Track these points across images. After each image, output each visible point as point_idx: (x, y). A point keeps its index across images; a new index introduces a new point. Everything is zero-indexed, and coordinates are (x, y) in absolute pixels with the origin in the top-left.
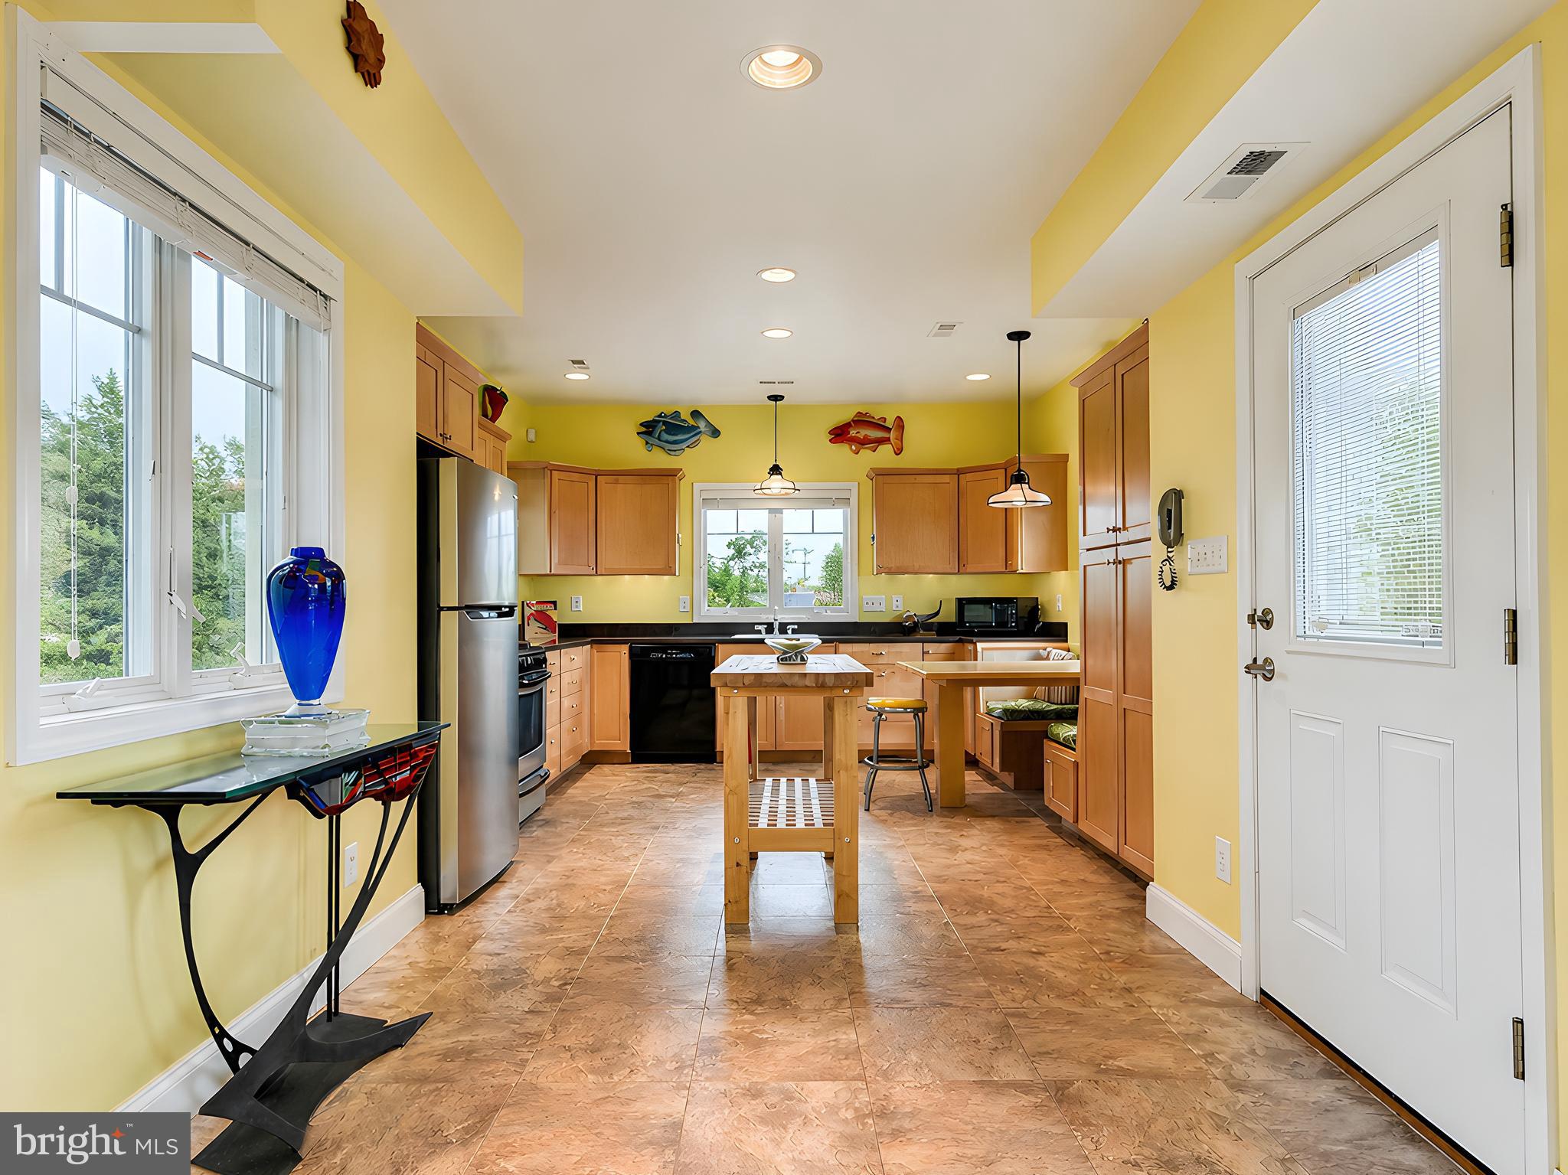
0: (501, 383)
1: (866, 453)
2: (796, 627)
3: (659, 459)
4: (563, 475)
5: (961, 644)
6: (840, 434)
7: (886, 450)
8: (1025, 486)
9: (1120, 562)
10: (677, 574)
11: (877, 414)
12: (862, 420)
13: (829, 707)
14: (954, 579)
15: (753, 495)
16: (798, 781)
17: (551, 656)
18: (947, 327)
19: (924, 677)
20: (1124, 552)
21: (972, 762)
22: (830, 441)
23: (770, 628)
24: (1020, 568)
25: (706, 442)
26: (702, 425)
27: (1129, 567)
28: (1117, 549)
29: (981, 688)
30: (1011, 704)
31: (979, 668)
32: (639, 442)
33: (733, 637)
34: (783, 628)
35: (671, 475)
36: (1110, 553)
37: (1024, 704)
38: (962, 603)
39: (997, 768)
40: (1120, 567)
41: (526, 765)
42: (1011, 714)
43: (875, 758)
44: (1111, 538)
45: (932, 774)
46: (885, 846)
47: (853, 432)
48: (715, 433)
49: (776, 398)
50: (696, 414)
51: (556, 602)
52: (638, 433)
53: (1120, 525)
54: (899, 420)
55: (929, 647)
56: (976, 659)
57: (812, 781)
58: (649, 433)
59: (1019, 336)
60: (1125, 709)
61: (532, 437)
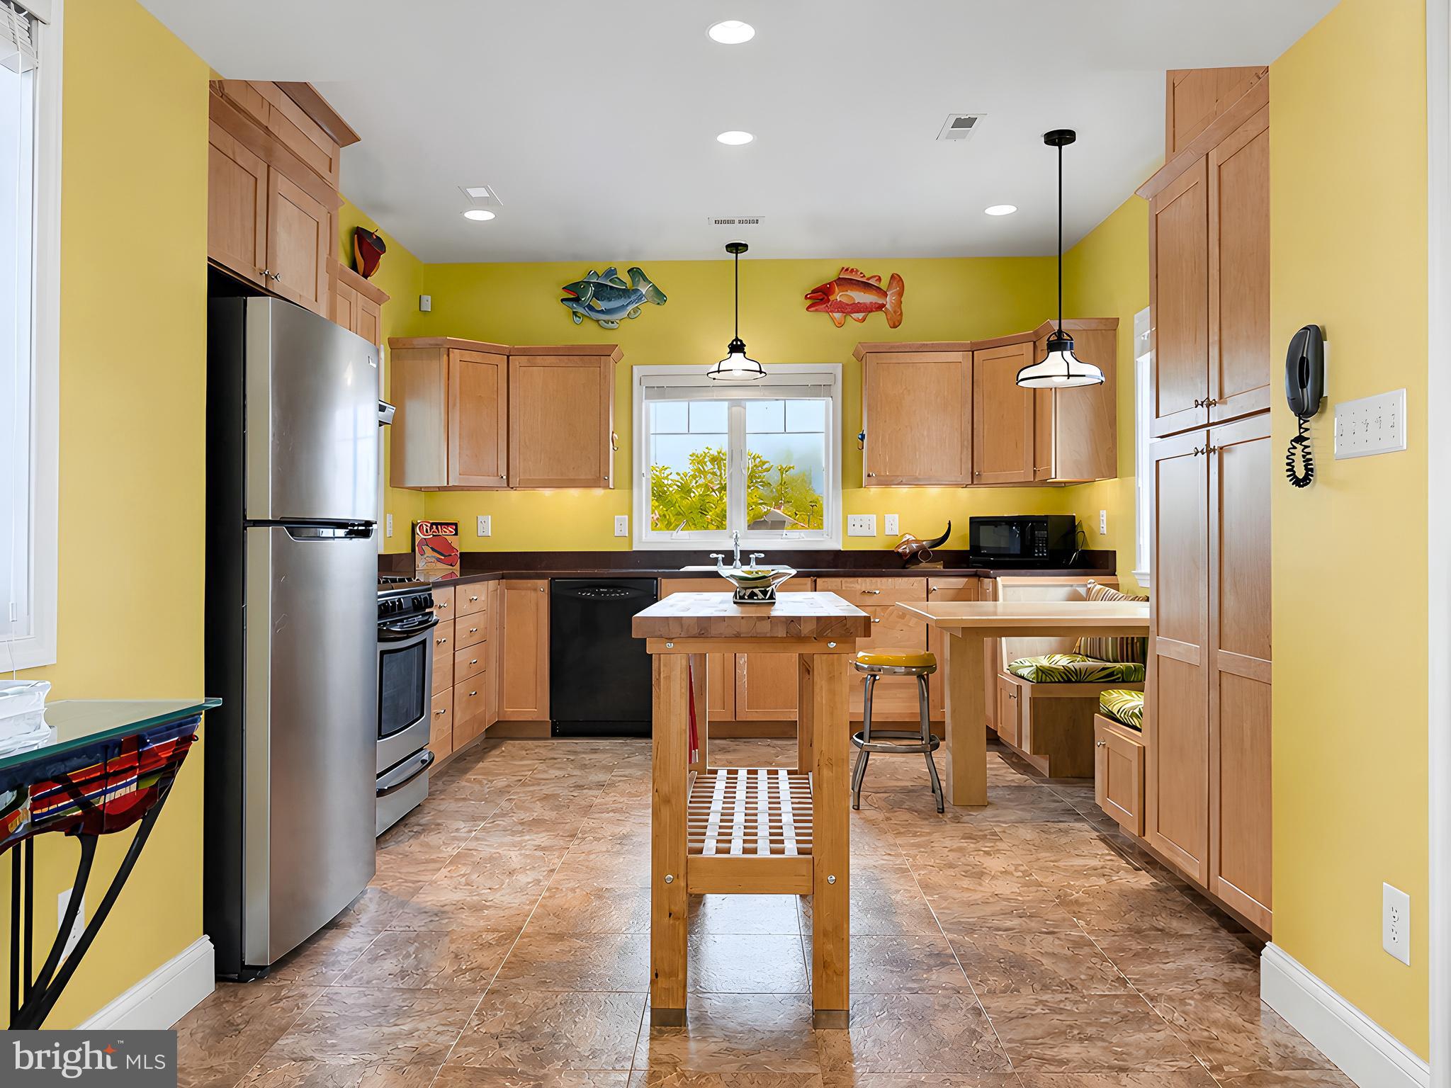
0: (379, 226)
1: (852, 322)
2: (763, 555)
3: (587, 333)
4: (468, 356)
5: (975, 580)
6: (820, 297)
7: (878, 318)
8: (1067, 354)
9: (1214, 450)
10: (611, 486)
11: (868, 272)
12: (848, 280)
13: (806, 668)
14: (963, 493)
15: (707, 382)
16: (762, 774)
17: (438, 596)
18: (967, 123)
19: (932, 624)
20: (1220, 436)
21: (993, 739)
22: (807, 309)
23: (729, 558)
24: (1053, 476)
25: (648, 309)
26: (644, 289)
27: (1226, 458)
28: (1208, 431)
29: (1003, 639)
30: (1044, 662)
31: (1000, 610)
32: (562, 312)
33: (681, 570)
34: (745, 557)
35: (603, 353)
36: (1199, 439)
37: (1062, 661)
38: (976, 523)
39: (1026, 748)
40: (1214, 458)
41: (390, 749)
42: (1044, 675)
43: (867, 735)
44: (1200, 416)
45: (942, 757)
46: (883, 869)
47: (839, 296)
48: (660, 296)
49: (736, 248)
50: (635, 273)
51: (457, 523)
52: (562, 300)
53: (1214, 396)
54: (896, 279)
55: (935, 583)
56: (995, 599)
57: (783, 774)
58: (577, 300)
59: (1060, 138)
60: (1220, 671)
61: (427, 306)
